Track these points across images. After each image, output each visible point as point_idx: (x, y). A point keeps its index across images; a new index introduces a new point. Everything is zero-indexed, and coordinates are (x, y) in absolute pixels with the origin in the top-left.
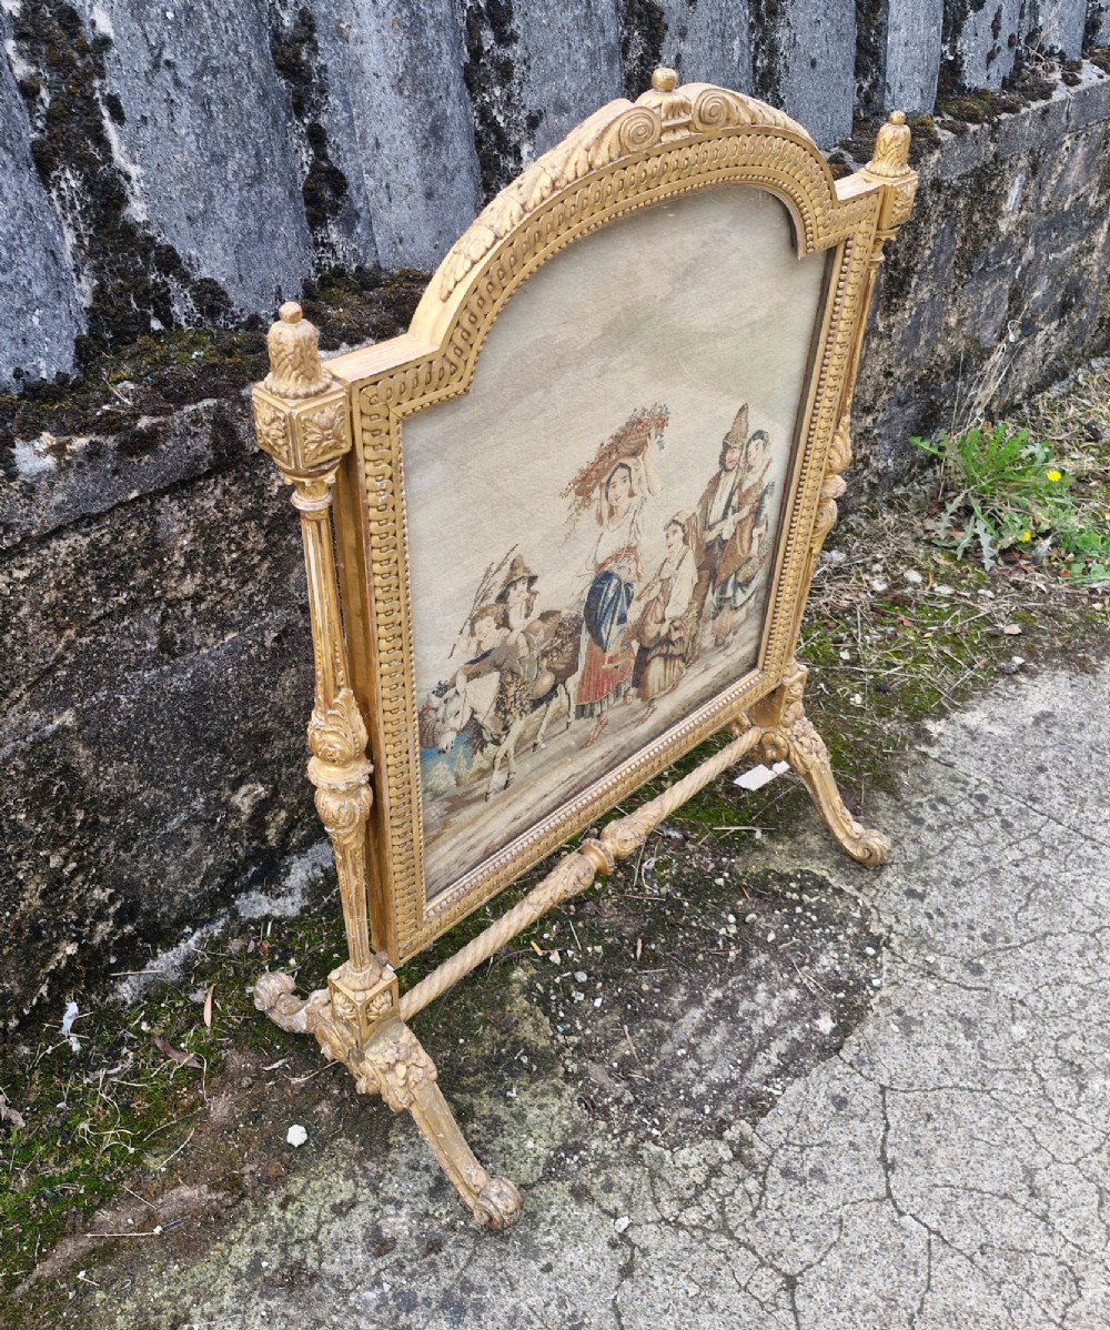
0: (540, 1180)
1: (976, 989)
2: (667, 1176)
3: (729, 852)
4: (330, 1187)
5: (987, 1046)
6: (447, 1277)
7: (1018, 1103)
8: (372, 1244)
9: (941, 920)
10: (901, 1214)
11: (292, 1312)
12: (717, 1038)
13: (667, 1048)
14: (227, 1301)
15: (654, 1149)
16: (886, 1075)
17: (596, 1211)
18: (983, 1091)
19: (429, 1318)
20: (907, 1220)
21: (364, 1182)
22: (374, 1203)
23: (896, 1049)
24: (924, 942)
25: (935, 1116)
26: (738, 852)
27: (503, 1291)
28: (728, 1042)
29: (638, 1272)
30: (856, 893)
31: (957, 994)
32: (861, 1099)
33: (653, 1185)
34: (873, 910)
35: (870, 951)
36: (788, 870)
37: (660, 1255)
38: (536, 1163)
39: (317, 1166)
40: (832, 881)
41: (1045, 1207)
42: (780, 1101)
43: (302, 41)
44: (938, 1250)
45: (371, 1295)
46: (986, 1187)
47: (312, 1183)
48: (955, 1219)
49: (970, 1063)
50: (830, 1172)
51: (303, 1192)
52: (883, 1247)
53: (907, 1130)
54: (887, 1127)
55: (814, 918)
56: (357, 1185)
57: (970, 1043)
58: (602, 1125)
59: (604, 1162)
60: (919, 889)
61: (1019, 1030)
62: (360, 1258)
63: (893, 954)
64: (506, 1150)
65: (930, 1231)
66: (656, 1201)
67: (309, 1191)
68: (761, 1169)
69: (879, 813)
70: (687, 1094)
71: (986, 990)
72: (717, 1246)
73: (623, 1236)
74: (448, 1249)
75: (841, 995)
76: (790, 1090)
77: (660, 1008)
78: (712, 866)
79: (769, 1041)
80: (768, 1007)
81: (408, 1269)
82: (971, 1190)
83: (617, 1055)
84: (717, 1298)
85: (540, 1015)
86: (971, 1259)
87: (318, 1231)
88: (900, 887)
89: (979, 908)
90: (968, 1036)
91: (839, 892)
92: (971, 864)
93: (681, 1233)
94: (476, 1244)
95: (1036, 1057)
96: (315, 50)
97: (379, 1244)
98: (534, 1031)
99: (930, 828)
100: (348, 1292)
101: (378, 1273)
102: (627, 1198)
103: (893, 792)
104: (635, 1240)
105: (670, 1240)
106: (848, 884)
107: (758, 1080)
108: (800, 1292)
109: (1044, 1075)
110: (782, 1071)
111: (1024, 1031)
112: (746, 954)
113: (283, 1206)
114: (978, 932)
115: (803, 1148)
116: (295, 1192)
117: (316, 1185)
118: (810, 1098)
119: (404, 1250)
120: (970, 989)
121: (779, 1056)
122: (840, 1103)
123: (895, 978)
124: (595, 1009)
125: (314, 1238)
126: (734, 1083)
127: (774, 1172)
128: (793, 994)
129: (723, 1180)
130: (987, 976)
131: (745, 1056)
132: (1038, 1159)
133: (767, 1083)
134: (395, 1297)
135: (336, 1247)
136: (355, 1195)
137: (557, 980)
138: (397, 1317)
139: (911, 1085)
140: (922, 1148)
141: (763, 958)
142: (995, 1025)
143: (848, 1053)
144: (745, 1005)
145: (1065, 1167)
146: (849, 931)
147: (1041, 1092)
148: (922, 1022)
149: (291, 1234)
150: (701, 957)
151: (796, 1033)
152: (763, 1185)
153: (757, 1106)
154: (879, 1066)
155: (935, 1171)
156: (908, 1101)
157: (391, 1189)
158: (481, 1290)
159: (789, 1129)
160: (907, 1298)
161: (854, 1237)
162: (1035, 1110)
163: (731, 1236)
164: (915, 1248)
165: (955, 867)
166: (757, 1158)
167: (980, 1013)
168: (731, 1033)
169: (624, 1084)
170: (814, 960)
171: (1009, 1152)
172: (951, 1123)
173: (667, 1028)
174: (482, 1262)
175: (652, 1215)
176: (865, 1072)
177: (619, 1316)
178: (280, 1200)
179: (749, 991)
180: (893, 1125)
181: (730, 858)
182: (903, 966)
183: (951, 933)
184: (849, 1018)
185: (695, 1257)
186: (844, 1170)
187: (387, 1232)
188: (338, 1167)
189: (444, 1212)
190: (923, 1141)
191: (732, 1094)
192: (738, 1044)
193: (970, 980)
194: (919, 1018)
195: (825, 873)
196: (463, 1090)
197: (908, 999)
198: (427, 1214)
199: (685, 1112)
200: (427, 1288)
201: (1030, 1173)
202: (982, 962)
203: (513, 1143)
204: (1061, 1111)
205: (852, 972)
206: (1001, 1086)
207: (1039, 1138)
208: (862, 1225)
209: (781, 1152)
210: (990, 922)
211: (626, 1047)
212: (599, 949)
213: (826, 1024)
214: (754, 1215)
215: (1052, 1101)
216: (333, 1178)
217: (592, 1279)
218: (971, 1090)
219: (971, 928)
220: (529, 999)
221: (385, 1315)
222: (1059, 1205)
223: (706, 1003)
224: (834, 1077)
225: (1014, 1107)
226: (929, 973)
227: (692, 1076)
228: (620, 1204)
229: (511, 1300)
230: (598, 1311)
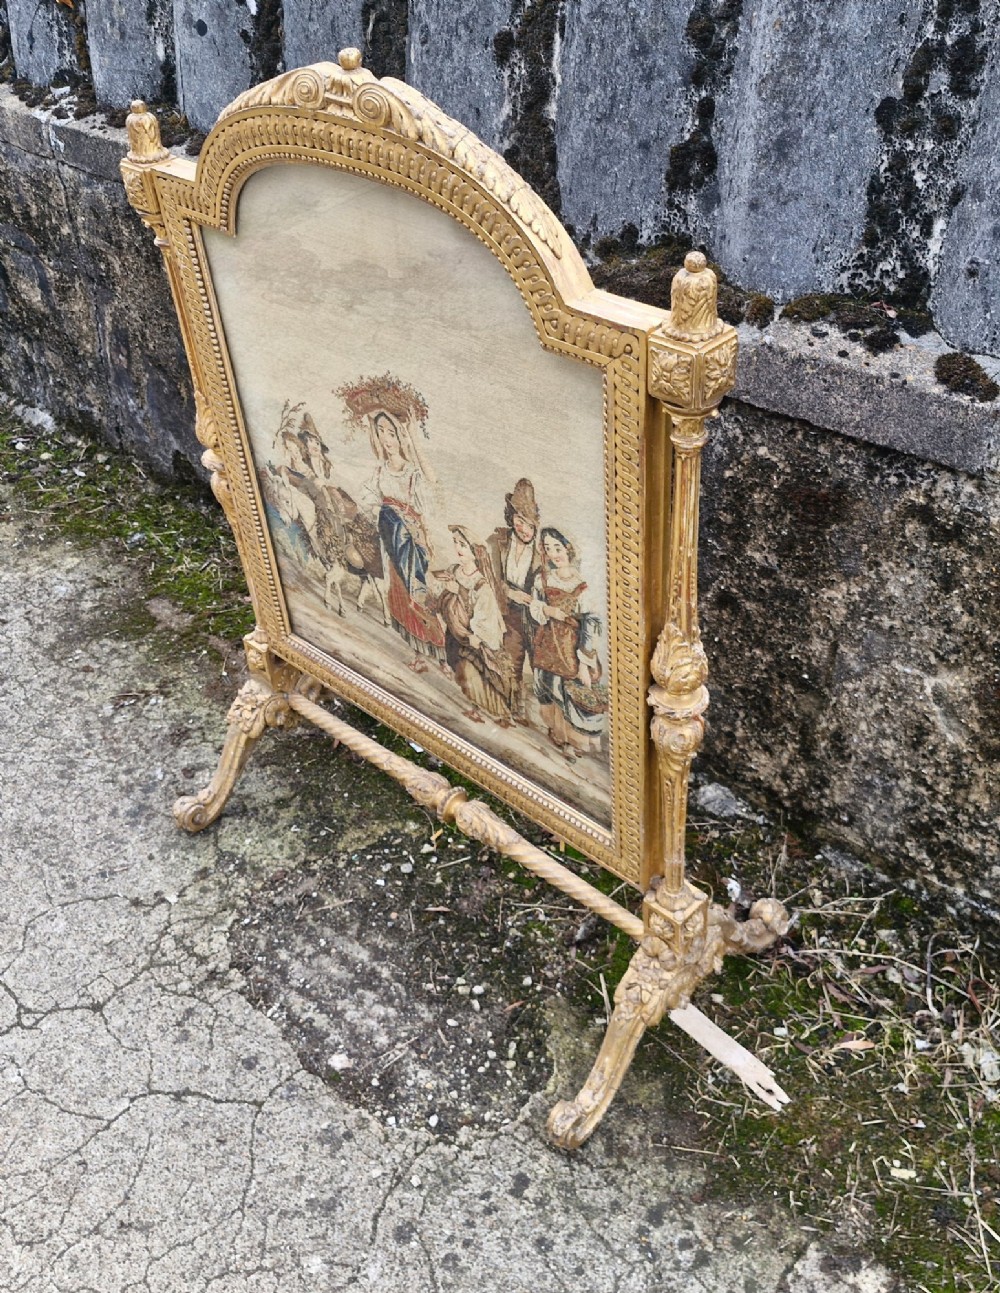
0: (220, 851)
1: (375, 1228)
2: (206, 928)
3: (570, 989)
5: (297, 1221)
7: (223, 1238)
8: (193, 767)
9: (478, 1209)
10: (132, 1100)
11: (159, 738)
12: (334, 970)
13: (328, 931)
14: (172, 711)
15: (230, 921)
16: (275, 1109)
17: (186, 884)
18: (243, 1204)
19: (136, 800)
20: (126, 1103)
23: (303, 1125)
24: (445, 1182)
25: (222, 1148)
26: (572, 1000)
28: (330, 979)
29: (133, 909)
30: (520, 1118)
31: (369, 1204)
32: (250, 1083)
33: (198, 918)
34: (493, 1133)
35: (433, 1121)
36: (551, 1051)
37: (143, 923)
38: (234, 847)
40: (538, 1095)
41: (107, 1234)
42: (259, 1013)
43: (727, 19)
44: (92, 1125)
45: (158, 771)
46: (140, 1182)
48: (116, 1145)
49: (278, 1197)
50: (183, 1047)
52: (107, 1080)
53: (211, 1119)
54: (217, 1101)
55: (481, 1070)
57: (302, 1202)
58: (258, 885)
59: (223, 887)
60: (530, 1192)
61: (315, 1264)
62: (185, 763)
63: (428, 1144)
64: (249, 829)
65: (110, 1122)
66: (186, 921)
68: (197, 993)
69: (662, 1168)
70: (279, 945)
71: (373, 1240)
72: (139, 959)
73: (163, 900)
75: (375, 1082)
76: (270, 1024)
77: (371, 927)
78: (549, 974)
79: (328, 1013)
80: (367, 1015)
82: (140, 1166)
83: (324, 896)
84: (100, 957)
85: (368, 842)
86: (78, 1151)
88: (531, 1171)
89: (500, 1263)
90: (310, 1202)
91: (523, 1101)
92: (580, 1271)
93: (156, 936)
95: (278, 1276)
96: (735, 30)
97: (192, 771)
98: (352, 840)
99: (642, 1231)
100: (164, 761)
101: (172, 773)
102: (193, 902)
103: (708, 1194)
104: (158, 908)
105: (153, 929)
106: (533, 1111)
107: (286, 1000)
108: (88, 1013)
109: (253, 1277)
110: (293, 1020)
111: (313, 1271)
112: (431, 1000)
114: (459, 1250)
115: (211, 1028)
118: (259, 1039)
120: (375, 1218)
121: (311, 1021)
122: (250, 1064)
123: (393, 1139)
124: (374, 881)
125: (205, 740)
126: (285, 980)
127: (194, 1003)
128: (382, 1040)
129: (193, 965)
130: (392, 1245)
131: (314, 992)
132: (158, 1242)
133: (281, 1007)
134: (154, 783)
135: (196, 751)
137: (405, 853)
139: (260, 1132)
140: (190, 1130)
141: (428, 1016)
142: (324, 1237)
143: (303, 1077)
144: (370, 996)
145: (143, 1269)
146: (464, 1105)
147: (232, 1268)
148: (333, 1157)
150: (428, 959)
151: (334, 1036)
152: (184, 994)
153: (259, 997)
154: (285, 1104)
155: (166, 1136)
156: (242, 1125)
158: (147, 824)
159: (230, 1018)
160: (61, 1091)
161: (122, 1058)
162: (212, 1254)
163: (145, 969)
164: (101, 1107)
165: (572, 1249)
166: (207, 991)
167: (341, 1225)
168: (339, 983)
169: (296, 902)
170: (424, 1064)
171: (171, 1212)
172: (212, 1163)
173: (350, 933)
174: (166, 824)
175: (174, 918)
176: (279, 1090)
177: (105, 898)
179: (388, 1000)
180: (218, 1107)
181: (562, 992)
182: (410, 1152)
183: (460, 1217)
184: (346, 1086)
186: (183, 1058)
187: (198, 774)
190: (198, 1131)
191: (275, 979)
192: (327, 987)
193: (387, 1225)
194: (338, 1155)
195: (550, 1088)
196: (304, 801)
197: (365, 1148)
199: (262, 944)
200: (155, 797)
201: (145, 1229)
202: (413, 1244)
203: (253, 833)
204: (207, 1284)
205: (406, 1100)
206: (246, 1224)
207: (180, 1249)
208: (130, 1066)
209: (210, 1010)
210: (476, 1270)
211: (332, 903)
212: (439, 880)
213: (339, 1061)
214: (159, 985)
215: (221, 1276)
217: (136, 884)
218: (245, 1191)
219: (466, 1244)
220: (386, 835)
222: (105, 1249)
223: (375, 964)
224: (277, 1061)
225: (220, 1233)
226: (399, 1179)
227: (298, 950)
228: (188, 898)
229: (133, 840)
230: (110, 887)
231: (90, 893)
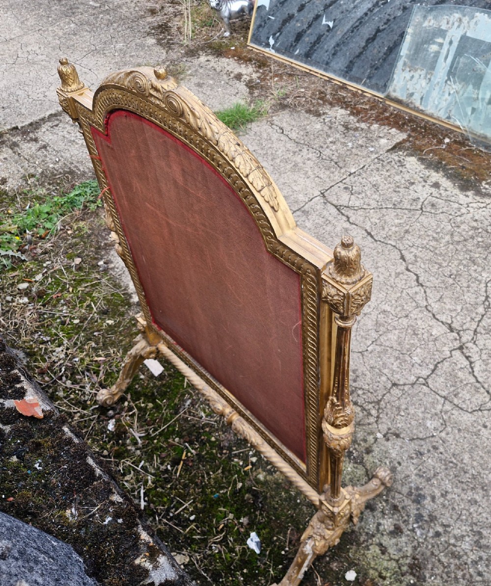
0: (364, 466)
2: (358, 420)
4: (373, 557)
6: (408, 502)
8: (397, 534)
11: (430, 566)
17: (375, 445)
19: (424, 507)
20: (369, 349)
21: (370, 541)
22: (379, 535)
27: (410, 480)
29: (397, 432)
33: (363, 425)
37: (389, 424)
38: (356, 468)
39: (363, 565)
44: (378, 343)
45: (418, 532)
46: (355, 326)
47: (372, 566)
48: (367, 336)
51: (376, 570)
52: (379, 357)
56: (371, 544)
59: (355, 441)
62: (404, 539)
64: (351, 480)
65: (372, 344)
66: (369, 424)
67: (376, 567)
68: (353, 389)
72: (384, 405)
73: (384, 436)
74: (396, 502)
81: (406, 518)
82: (357, 330)
84: (403, 407)
86: (380, 335)
87: (394, 560)
93: (381, 416)
94: (392, 491)
97: (397, 531)
100: (419, 543)
101: (409, 530)
102: (369, 434)
104: (385, 432)
105: (384, 420)
108: (397, 382)
113: (384, 578)
116: (377, 574)
117: (373, 564)
119: (399, 520)
125: (397, 561)
127: (354, 385)
129: (359, 401)
134: (418, 522)
135: (400, 550)
136: (377, 545)
138: (426, 521)
149: (397, 572)
157: (372, 527)
158: (411, 488)
160: (396, 354)
161: (377, 365)
163: (380, 401)
164: (378, 349)
174: (399, 488)
175: (375, 425)
177: (413, 439)
178: (381, 580)
185: (389, 413)
187: (392, 528)
188: (363, 554)
189: (380, 505)
198: (382, 512)
200: (413, 509)
203: (348, 477)
208: (371, 362)
214: (372, 393)
216: (370, 556)
217: (401, 447)
221: (425, 526)
228: (372, 437)
229: (413, 477)
230: (413, 446)
231: (423, 442)
